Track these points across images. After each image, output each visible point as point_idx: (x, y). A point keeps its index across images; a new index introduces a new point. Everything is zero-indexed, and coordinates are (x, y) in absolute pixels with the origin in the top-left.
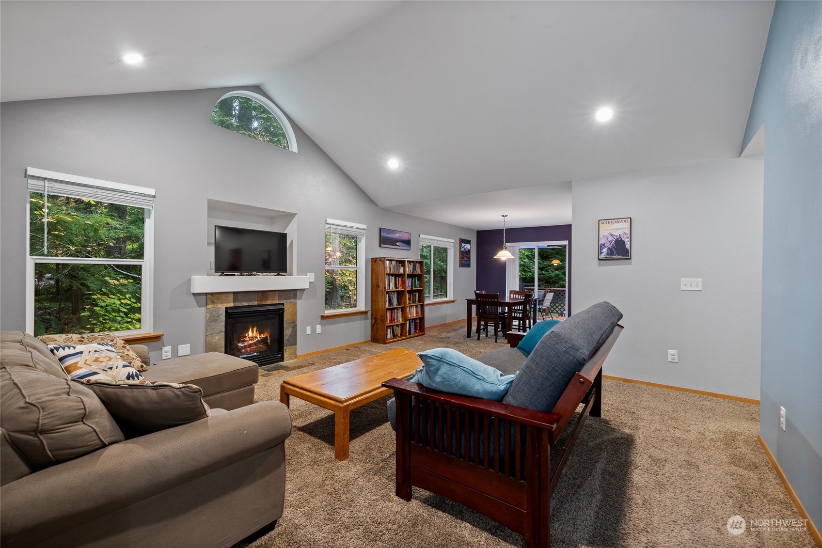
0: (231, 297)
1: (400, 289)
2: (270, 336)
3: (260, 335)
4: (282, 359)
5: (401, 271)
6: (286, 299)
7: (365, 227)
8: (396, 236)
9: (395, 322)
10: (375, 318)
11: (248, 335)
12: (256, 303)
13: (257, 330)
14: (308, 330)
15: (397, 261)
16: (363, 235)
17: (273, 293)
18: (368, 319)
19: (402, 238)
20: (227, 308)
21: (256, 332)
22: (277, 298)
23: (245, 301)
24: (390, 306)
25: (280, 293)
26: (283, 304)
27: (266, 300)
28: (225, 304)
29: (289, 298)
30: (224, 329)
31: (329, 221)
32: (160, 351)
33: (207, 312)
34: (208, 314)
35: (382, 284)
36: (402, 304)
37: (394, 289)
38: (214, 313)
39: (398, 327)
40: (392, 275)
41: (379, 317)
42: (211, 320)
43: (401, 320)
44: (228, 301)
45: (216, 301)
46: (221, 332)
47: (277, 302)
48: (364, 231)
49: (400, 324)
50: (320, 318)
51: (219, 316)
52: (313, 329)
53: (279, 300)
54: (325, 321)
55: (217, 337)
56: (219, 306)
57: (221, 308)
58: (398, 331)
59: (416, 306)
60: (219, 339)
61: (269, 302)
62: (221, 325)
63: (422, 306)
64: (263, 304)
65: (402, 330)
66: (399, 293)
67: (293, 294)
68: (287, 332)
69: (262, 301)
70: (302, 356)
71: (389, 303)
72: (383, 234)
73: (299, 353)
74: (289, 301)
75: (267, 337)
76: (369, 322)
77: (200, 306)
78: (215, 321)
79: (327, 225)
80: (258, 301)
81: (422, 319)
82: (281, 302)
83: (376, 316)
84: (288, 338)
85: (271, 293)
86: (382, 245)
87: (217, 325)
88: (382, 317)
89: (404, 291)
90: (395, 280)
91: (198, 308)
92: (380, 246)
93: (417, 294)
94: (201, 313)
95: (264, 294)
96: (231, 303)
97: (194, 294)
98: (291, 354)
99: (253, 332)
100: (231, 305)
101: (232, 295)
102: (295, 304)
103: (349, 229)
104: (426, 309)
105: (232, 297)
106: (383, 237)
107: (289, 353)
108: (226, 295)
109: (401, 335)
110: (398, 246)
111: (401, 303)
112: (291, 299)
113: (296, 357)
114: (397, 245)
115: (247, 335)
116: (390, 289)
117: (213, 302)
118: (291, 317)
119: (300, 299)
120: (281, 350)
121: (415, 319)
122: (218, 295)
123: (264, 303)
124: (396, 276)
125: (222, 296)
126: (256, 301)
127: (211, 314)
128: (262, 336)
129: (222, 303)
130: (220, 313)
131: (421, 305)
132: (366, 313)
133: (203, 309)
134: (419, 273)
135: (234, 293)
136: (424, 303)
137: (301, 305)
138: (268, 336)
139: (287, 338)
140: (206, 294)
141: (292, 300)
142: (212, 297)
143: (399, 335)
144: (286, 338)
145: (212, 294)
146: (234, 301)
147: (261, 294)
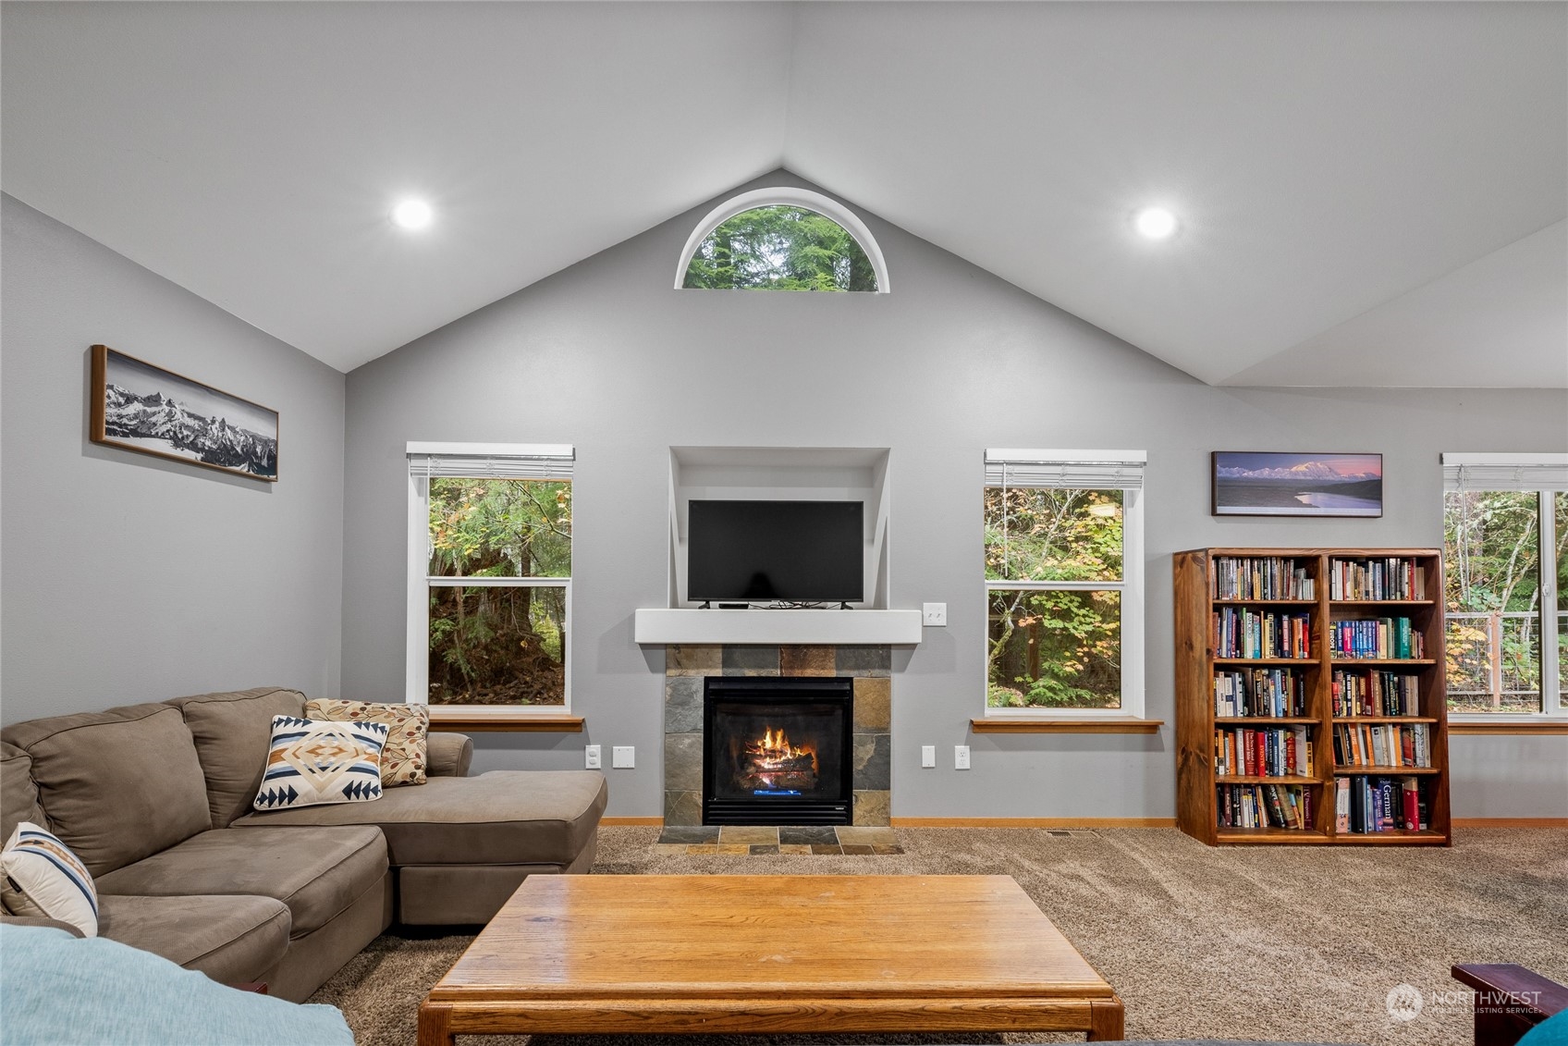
0: (718, 655)
1: (1301, 657)
2: (818, 756)
3: (792, 748)
4: (847, 819)
5: (1306, 592)
6: (857, 667)
7: (1140, 456)
8: (1297, 473)
9: (1274, 774)
10: (1184, 750)
11: (764, 744)
12: (777, 673)
13: (783, 738)
14: (929, 755)
15: (1286, 559)
16: (1137, 483)
17: (822, 652)
18: (1162, 749)
19: (1331, 478)
20: (708, 680)
21: (783, 741)
22: (833, 665)
23: (749, 667)
24: (1250, 715)
25: (841, 651)
26: (850, 680)
27: (803, 666)
28: (705, 670)
29: (867, 666)
30: (701, 725)
31: (993, 455)
32: (582, 752)
33: (667, 685)
34: (668, 689)
35: (1200, 638)
36: (1314, 712)
37: (1269, 656)
38: (682, 687)
39: (1298, 793)
40: (1256, 609)
41: (1193, 748)
42: (675, 702)
43: (1306, 771)
44: (710, 663)
45: (684, 661)
46: (695, 730)
47: (833, 674)
48: (1139, 471)
49: (1305, 785)
50: (966, 729)
51: (691, 695)
52: (945, 755)
53: (838, 668)
54: (983, 737)
55: (687, 741)
56: (692, 673)
57: (696, 678)
58: (1293, 809)
59: (1405, 728)
60: (691, 746)
61: (809, 673)
62: (696, 716)
63: (1438, 733)
64: (795, 675)
65: (1313, 808)
66: (1299, 672)
67: (880, 655)
68: (863, 753)
69: (792, 668)
70: (905, 821)
71: (1246, 704)
72: (1223, 472)
73: (896, 813)
74: (866, 673)
75: (809, 756)
76: (1166, 760)
77: (653, 670)
78: (683, 704)
79: (989, 468)
80: (781, 668)
81: (1434, 786)
82: (844, 674)
83: (1187, 745)
84: (864, 766)
85: (814, 651)
86: (1220, 510)
87: (687, 713)
88: (1202, 751)
89: (1318, 667)
90: (1279, 625)
91: (651, 674)
92: (1214, 513)
93: (1412, 683)
94: (655, 685)
95: (796, 652)
96: (717, 668)
97: (644, 646)
98: (872, 811)
99: (774, 739)
100: (718, 672)
101: (720, 650)
102: (886, 684)
103: (1069, 470)
104: (1454, 741)
105: (721, 655)
106: (1225, 480)
107: (868, 808)
108: (707, 650)
109: (1311, 825)
110: (1309, 506)
111: (1310, 709)
112: (874, 668)
113: (888, 821)
114: (1300, 504)
115: (759, 744)
116: (1242, 656)
117: (679, 664)
118: (873, 714)
119: (902, 669)
120: (846, 797)
121: (1396, 779)
122: (690, 650)
123: (797, 673)
124: (1278, 611)
125: (699, 651)
126: (777, 668)
127: (675, 689)
128: (798, 752)
129: (698, 667)
130: (694, 688)
131: (1431, 725)
132: (1152, 728)
133: (659, 679)
134: (1421, 601)
135: (725, 646)
136: (1442, 718)
137: (902, 685)
138: (813, 755)
139: (861, 767)
140: (666, 646)
141: (876, 672)
142: (678, 654)
143: (1301, 825)
144: (858, 767)
145: (677, 646)
146: (725, 664)
147: (789, 651)
